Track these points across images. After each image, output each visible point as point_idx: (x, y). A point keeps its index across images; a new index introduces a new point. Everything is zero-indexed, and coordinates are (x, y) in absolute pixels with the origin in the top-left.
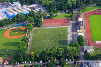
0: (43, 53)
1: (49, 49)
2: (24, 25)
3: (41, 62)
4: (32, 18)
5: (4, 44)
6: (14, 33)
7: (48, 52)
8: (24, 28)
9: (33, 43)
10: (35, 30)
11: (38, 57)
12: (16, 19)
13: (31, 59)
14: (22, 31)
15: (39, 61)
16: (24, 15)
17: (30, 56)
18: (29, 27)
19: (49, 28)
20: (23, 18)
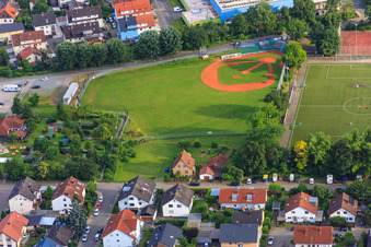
0: (338, 150)
1: (361, 137)
2: (272, 48)
3: (330, 179)
4: (302, 23)
5: (202, 111)
6: (236, 73)
7: (357, 146)
8: (271, 58)
9: (302, 113)
10: (313, 67)
11: (320, 162)
12: (245, 25)
13: (293, 167)
14: (265, 66)
15: (321, 177)
16: (275, 11)
17: (291, 158)
18: (289, 56)
19: (362, 61)
20: (271, 21)
